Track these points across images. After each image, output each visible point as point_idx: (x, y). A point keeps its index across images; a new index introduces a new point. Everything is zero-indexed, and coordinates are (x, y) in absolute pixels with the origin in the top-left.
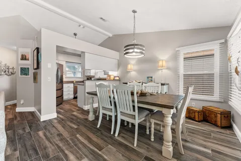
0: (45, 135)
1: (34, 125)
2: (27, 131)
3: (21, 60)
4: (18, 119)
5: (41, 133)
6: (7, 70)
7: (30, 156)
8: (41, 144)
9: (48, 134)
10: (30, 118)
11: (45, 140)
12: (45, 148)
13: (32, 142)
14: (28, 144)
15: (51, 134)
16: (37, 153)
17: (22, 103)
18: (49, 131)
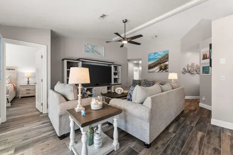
0: (202, 139)
1: (202, 124)
2: (192, 125)
3: (203, 59)
4: (196, 112)
5: (200, 134)
6: (198, 70)
7: (177, 144)
8: (191, 143)
9: (205, 140)
10: (205, 116)
11: (197, 142)
12: (191, 149)
13: (187, 135)
14: (184, 134)
15: (208, 143)
16: (182, 146)
17: (203, 99)
18: (209, 138)
